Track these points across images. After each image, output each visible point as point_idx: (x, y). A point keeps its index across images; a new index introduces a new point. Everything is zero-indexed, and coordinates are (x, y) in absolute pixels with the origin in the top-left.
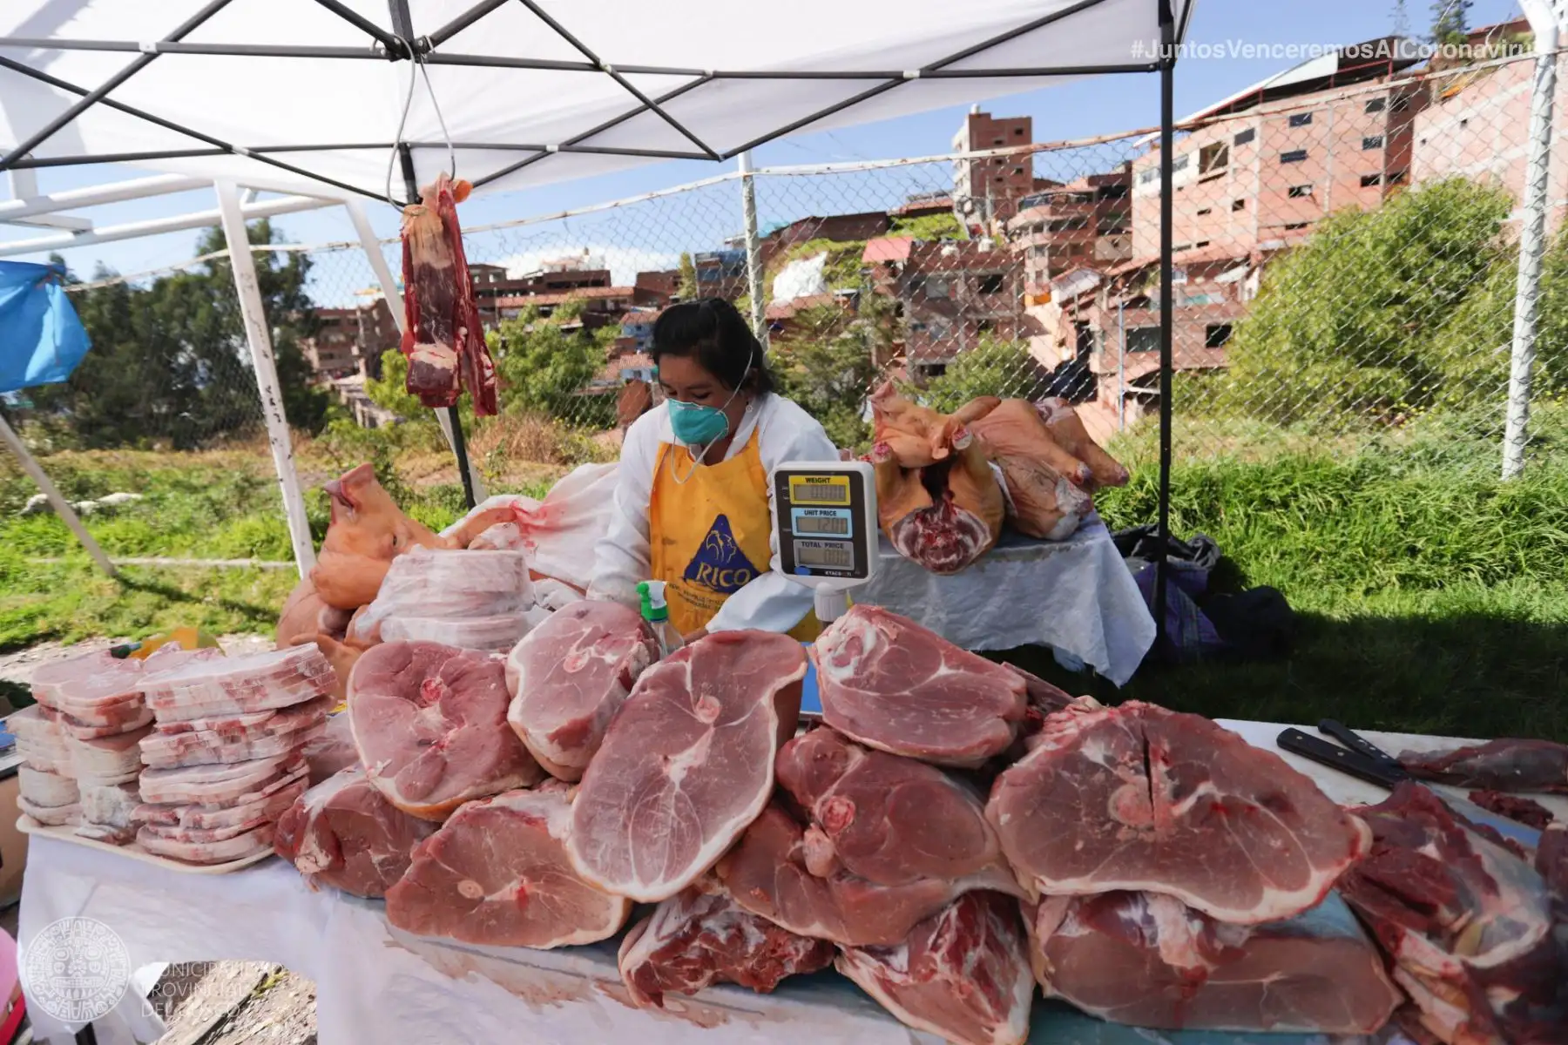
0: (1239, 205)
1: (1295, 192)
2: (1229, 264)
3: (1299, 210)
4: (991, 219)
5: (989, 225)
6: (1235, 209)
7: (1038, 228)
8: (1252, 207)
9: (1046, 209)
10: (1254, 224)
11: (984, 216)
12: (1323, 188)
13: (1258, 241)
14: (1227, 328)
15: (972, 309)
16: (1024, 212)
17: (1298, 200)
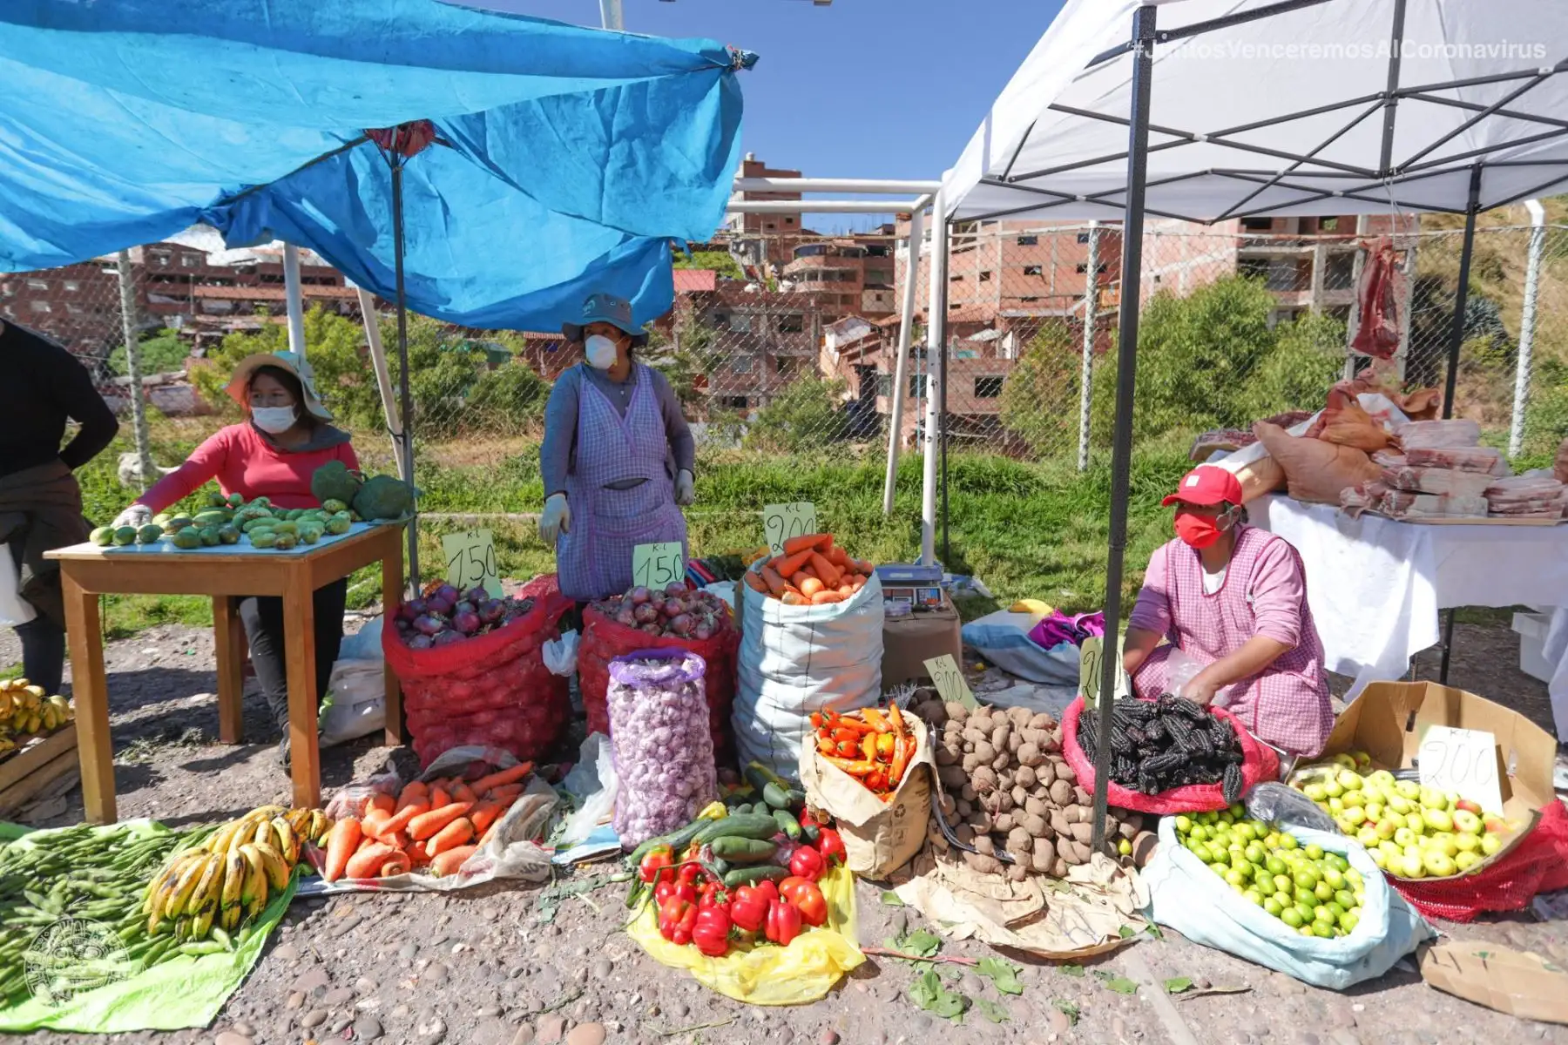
0: (985, 276)
1: (1029, 271)
2: (980, 326)
3: (1030, 286)
4: (764, 262)
5: (762, 269)
6: (982, 279)
7: (813, 276)
8: (996, 281)
9: (821, 259)
10: (997, 293)
11: (758, 260)
12: (1049, 271)
13: (1001, 308)
14: (999, 381)
15: (771, 345)
16: (799, 260)
17: (1030, 279)
